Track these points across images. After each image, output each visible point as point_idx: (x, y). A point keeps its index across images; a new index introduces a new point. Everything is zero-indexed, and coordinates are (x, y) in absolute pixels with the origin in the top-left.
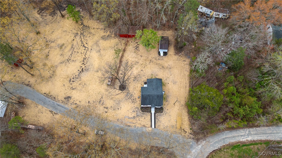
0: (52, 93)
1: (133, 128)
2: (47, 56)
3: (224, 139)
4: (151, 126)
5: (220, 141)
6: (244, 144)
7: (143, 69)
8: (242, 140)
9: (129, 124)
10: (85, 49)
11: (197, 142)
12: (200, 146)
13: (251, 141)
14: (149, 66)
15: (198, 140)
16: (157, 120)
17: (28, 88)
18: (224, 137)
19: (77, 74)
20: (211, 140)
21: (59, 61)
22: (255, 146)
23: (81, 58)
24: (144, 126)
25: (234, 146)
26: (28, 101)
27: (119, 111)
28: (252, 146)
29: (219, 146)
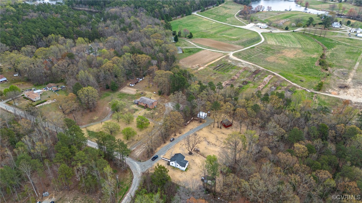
0: (201, 131)
1: (167, 151)
2: (223, 133)
3: (135, 185)
4: (163, 158)
5: (136, 183)
6: (125, 194)
7: (197, 166)
8: (128, 193)
9: (170, 150)
10: (222, 147)
11: (142, 173)
12: (140, 173)
13: (124, 198)
14: (198, 169)
15: (143, 173)
16: (164, 161)
17: (208, 124)
18: (136, 186)
19: (208, 140)
20: (139, 179)
21: (218, 136)
22: (120, 199)
23: (217, 144)
24: (165, 155)
25: (128, 188)
26: (201, 124)
27: (178, 149)
28: (121, 197)
29: (133, 182)
